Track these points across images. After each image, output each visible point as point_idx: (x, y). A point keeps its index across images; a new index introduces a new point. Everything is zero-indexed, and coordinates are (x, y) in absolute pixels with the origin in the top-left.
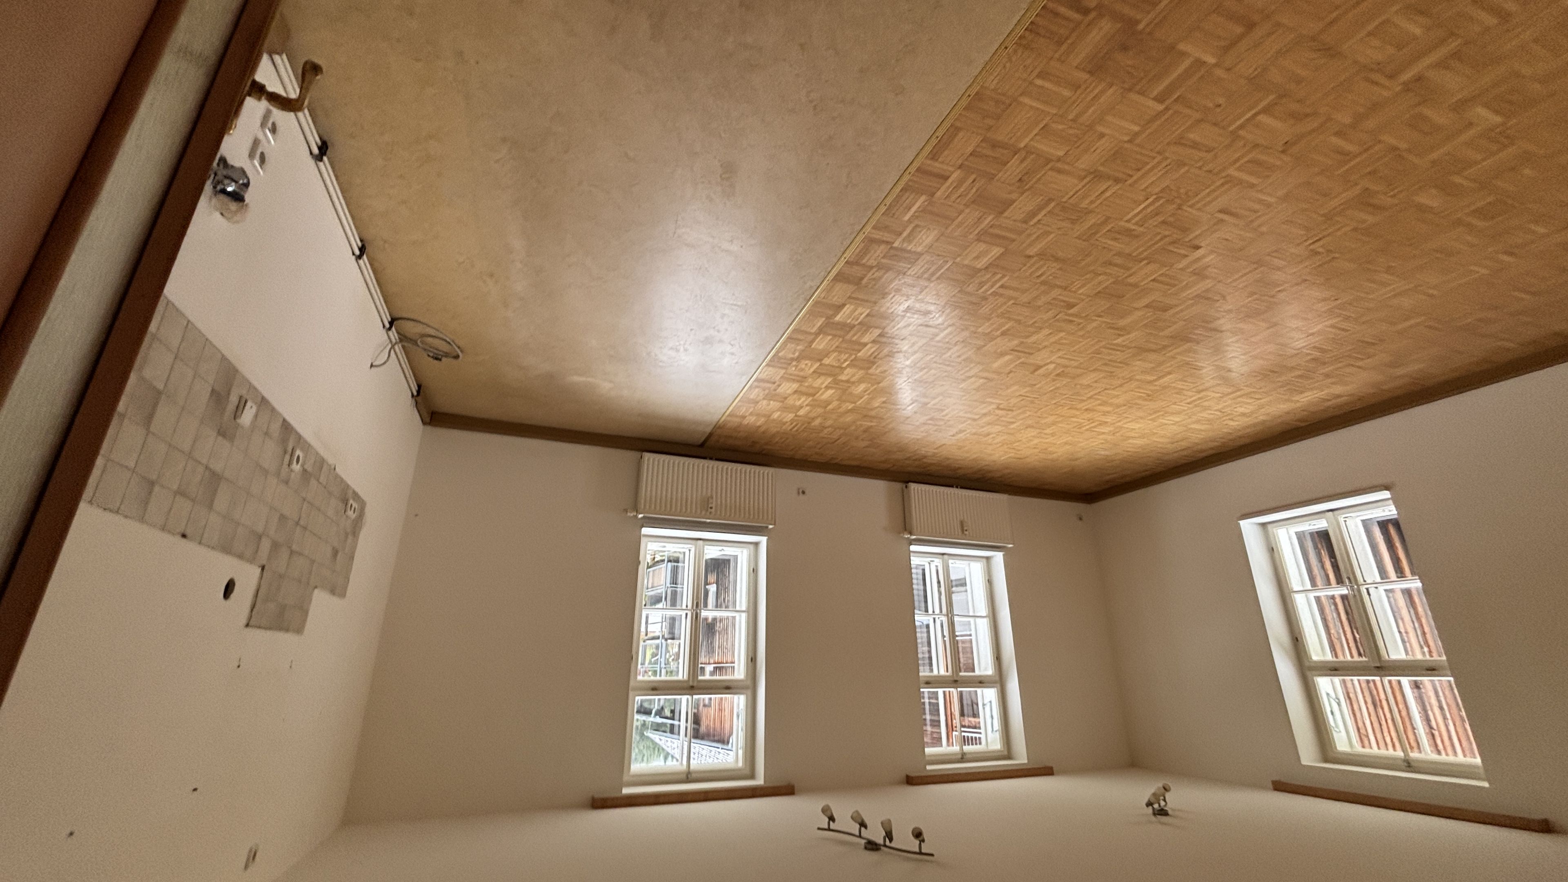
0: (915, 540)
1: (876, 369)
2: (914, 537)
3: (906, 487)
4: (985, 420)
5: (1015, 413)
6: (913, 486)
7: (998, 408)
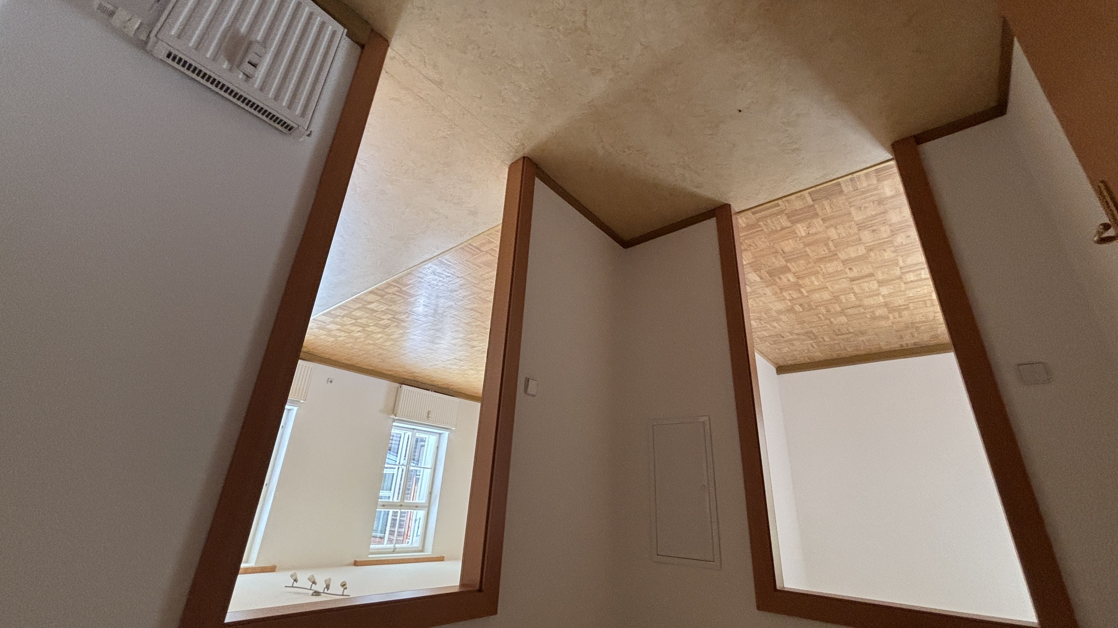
0: (397, 420)
1: (389, 330)
2: (396, 418)
3: (400, 387)
4: (448, 362)
5: (464, 362)
6: (404, 386)
7: (455, 359)
